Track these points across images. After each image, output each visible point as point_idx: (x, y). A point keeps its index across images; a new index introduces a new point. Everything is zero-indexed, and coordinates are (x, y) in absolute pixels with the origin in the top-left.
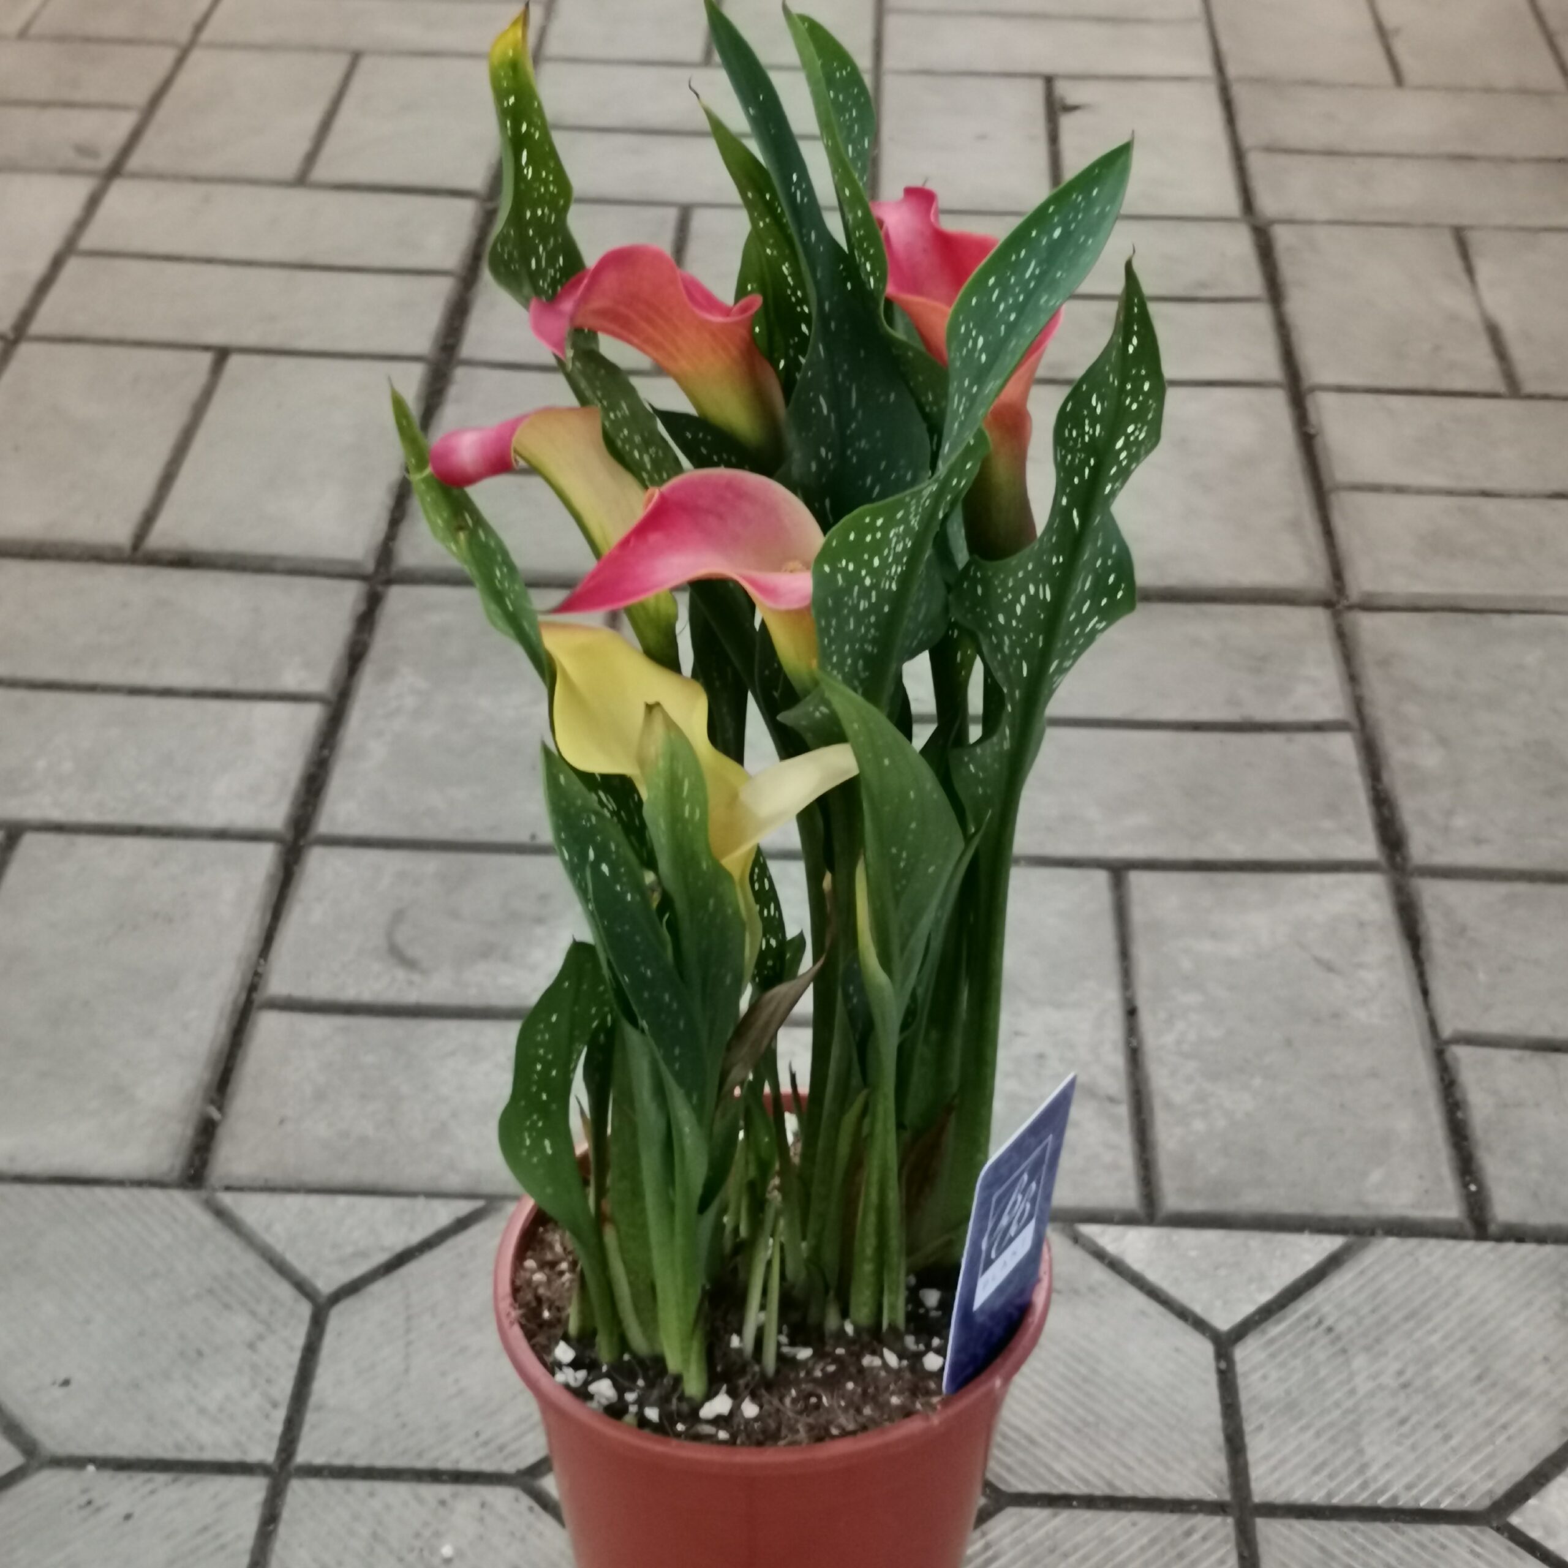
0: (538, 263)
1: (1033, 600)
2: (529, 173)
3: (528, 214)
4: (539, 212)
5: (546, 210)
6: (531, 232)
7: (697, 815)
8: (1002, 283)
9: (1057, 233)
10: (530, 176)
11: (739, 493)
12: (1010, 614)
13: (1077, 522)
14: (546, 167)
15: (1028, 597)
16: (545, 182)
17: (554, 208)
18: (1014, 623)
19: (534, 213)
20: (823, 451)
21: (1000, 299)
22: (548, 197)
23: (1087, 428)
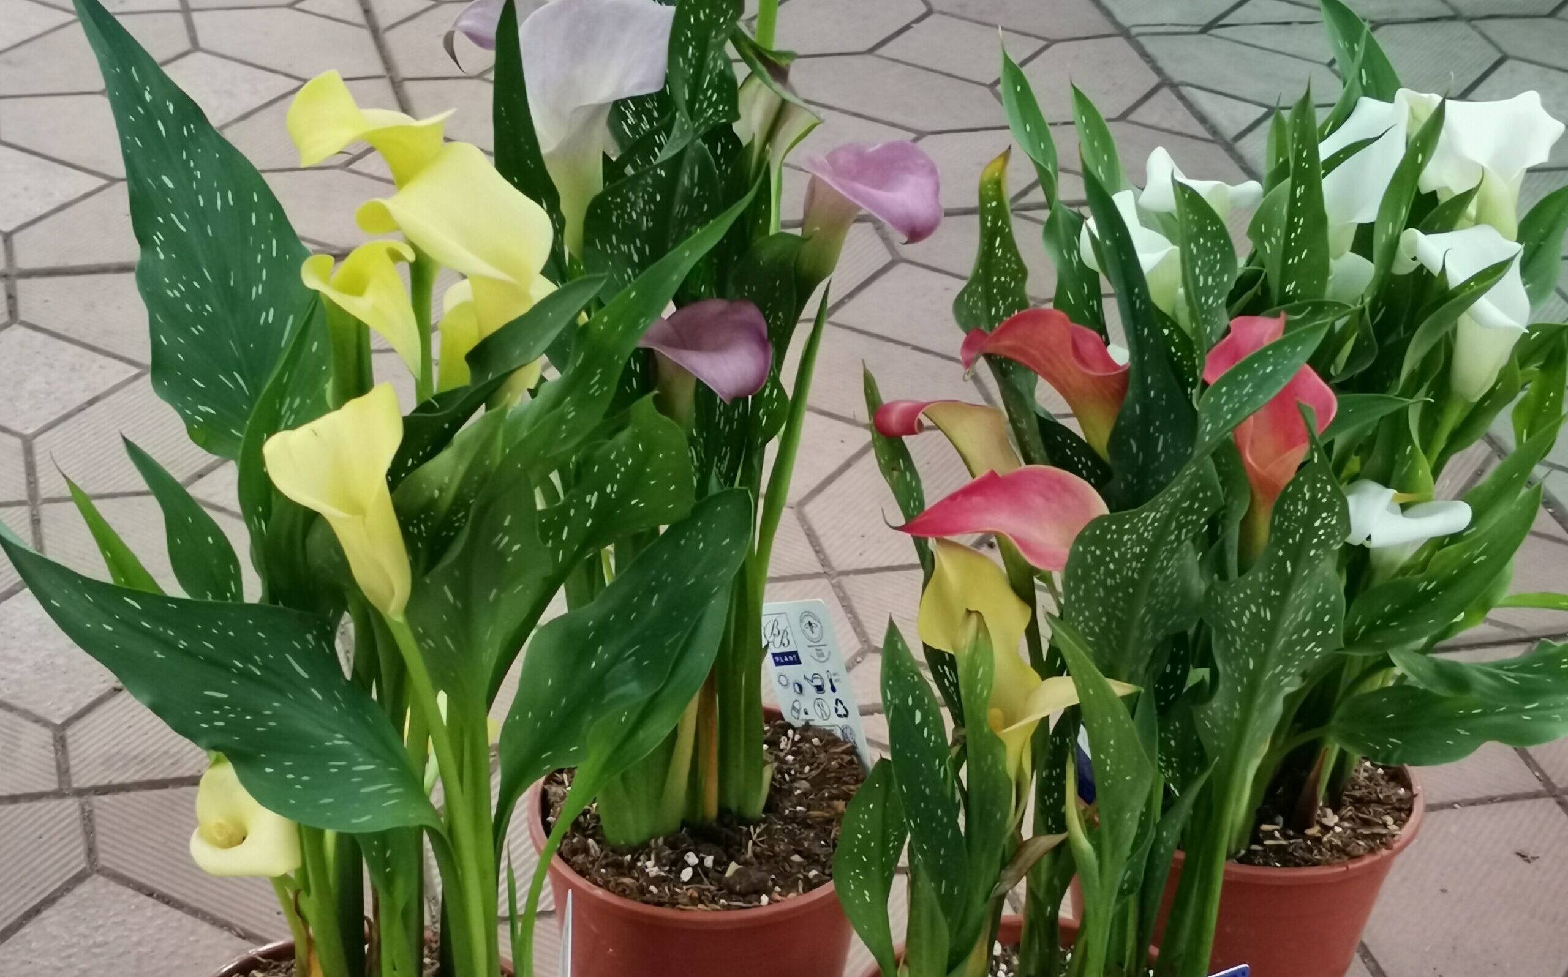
0: (997, 311)
1: (1255, 616)
2: (1000, 252)
3: (995, 279)
4: (1003, 279)
5: (1008, 279)
6: (995, 291)
7: (985, 692)
8: (1229, 393)
9: (1269, 369)
10: (999, 254)
11: (1066, 488)
12: (1240, 623)
13: (1289, 570)
14: (1010, 251)
15: (1251, 613)
16: (1009, 261)
17: (1013, 278)
18: (1243, 629)
19: (999, 279)
20: (1130, 477)
21: (1226, 403)
22: (1010, 271)
23: (1300, 507)
